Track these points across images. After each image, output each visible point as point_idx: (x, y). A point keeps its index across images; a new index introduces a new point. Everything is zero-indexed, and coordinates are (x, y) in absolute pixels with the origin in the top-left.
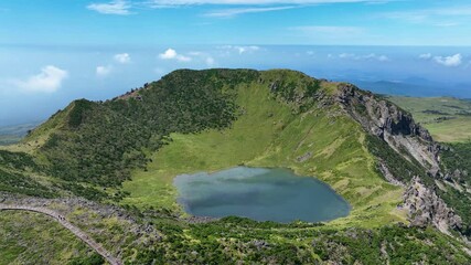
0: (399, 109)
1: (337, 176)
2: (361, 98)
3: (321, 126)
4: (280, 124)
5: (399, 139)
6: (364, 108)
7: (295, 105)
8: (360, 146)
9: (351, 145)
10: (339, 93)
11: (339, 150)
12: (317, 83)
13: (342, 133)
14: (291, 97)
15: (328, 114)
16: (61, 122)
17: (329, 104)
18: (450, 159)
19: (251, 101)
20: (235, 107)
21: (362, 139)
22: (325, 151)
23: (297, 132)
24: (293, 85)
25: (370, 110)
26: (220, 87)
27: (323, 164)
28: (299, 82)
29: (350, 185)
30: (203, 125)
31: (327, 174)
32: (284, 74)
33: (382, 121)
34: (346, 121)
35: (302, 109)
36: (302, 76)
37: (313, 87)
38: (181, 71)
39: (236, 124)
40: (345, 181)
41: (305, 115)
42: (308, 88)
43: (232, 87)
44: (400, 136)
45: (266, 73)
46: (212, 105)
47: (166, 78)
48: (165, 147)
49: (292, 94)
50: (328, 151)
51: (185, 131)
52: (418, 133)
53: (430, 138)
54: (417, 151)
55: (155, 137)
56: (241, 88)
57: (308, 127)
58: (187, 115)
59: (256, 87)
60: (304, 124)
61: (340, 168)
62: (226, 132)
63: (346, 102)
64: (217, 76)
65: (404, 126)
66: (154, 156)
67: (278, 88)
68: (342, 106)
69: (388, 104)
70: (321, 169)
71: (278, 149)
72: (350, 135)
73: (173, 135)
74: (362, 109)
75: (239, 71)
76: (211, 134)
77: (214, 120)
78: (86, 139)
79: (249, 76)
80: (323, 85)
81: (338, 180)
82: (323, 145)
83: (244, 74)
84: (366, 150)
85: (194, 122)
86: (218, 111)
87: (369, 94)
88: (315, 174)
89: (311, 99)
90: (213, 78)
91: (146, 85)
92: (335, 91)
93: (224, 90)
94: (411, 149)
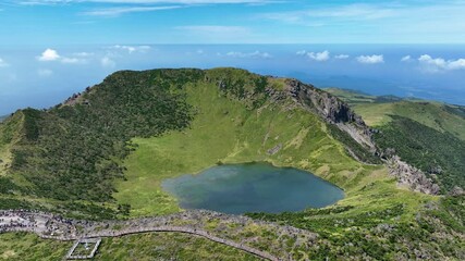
0: (338, 100)
1: (316, 164)
2: (306, 92)
3: (280, 119)
4: (240, 121)
5: (341, 126)
6: (310, 100)
7: (248, 101)
8: (324, 134)
9: (315, 134)
10: (289, 88)
11: (307, 140)
12: (264, 79)
13: (303, 124)
14: (242, 94)
15: (284, 108)
16: (18, 136)
17: (281, 98)
19: (199, 98)
20: (188, 107)
21: (324, 128)
22: (293, 142)
23: (257, 127)
24: (240, 82)
25: (314, 102)
26: (168, 87)
27: (296, 154)
28: (246, 79)
29: (332, 170)
30: (162, 128)
31: (304, 163)
32: (229, 72)
33: (326, 111)
34: (304, 113)
35: (255, 105)
36: (248, 73)
37: (261, 84)
38: (123, 72)
39: (193, 123)
40: (325, 168)
41: (259, 110)
42: (257, 84)
43: (180, 87)
44: (341, 123)
45: (211, 71)
46: (163, 106)
47: (109, 80)
48: (133, 155)
49: (242, 91)
50: (297, 141)
51: (146, 134)
52: (354, 120)
53: (363, 123)
54: (356, 135)
55: (118, 145)
56: (188, 87)
57: (267, 122)
58: (140, 118)
59: (203, 86)
60: (263, 119)
61: (315, 155)
62: (187, 131)
63: (297, 97)
64: (161, 76)
65: (343, 114)
66: (126, 163)
67: (226, 86)
68: (295, 100)
69: (329, 96)
70: (297, 159)
71: (246, 145)
72: (311, 123)
73: (135, 140)
74: (309, 103)
75: (183, 70)
77: (171, 121)
79: (195, 75)
80: (270, 81)
81: (317, 167)
82: (291, 135)
83: (188, 74)
84: (331, 138)
85: (151, 125)
86: (172, 112)
87: (312, 87)
88: (293, 164)
89: (262, 95)
90: (158, 78)
91: (88, 89)
92: (286, 87)
93: (172, 91)
94: (352, 134)
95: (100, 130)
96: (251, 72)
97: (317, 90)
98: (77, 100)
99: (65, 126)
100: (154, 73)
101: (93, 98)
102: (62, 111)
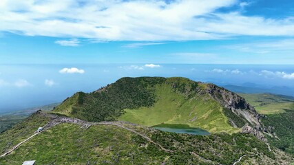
0: (238, 96)
1: (211, 127)
2: (219, 91)
3: (201, 104)
4: (180, 104)
5: (239, 111)
6: (221, 96)
7: (186, 95)
8: (220, 113)
9: (216, 112)
10: (208, 88)
11: (211, 115)
12: (196, 83)
13: (211, 107)
14: (183, 91)
15: (203, 99)
16: (75, 102)
17: (203, 94)
18: (265, 121)
19: (161, 92)
20: (155, 96)
21: (221, 110)
22: (203, 116)
23: (188, 108)
24: (184, 85)
25: (224, 97)
26: (146, 86)
27: (203, 122)
28: (187, 83)
29: (217, 130)
30: (139, 105)
31: (205, 126)
32: (179, 79)
33: (230, 102)
34: (213, 102)
35: (190, 97)
36: (188, 80)
37: (195, 86)
38: (125, 78)
39: (156, 104)
40: (215, 128)
41: (191, 99)
42: (193, 86)
43: (152, 86)
44: (240, 110)
45: (169, 79)
46: (143, 95)
47: (118, 81)
48: (123, 116)
49: (184, 90)
50: (205, 116)
51: (131, 108)
52: (248, 108)
53: (255, 111)
54: (249, 117)
55: (117, 111)
56: (157, 86)
57: (194, 105)
58: (131, 100)
59: (164, 86)
60: (192, 104)
61: (212, 123)
62: (152, 108)
63: (212, 92)
64: (144, 81)
65: (241, 104)
67: (176, 86)
68: (210, 95)
69: (233, 94)
70: (202, 124)
71: (180, 116)
72: (215, 107)
73: (125, 110)
74: (220, 96)
75: (155, 78)
76: (144, 109)
77: (145, 102)
78: (87, 111)
79: (161, 80)
80: (199, 84)
81: (211, 128)
82: (202, 113)
83: (158, 80)
84: (223, 115)
85: (135, 104)
86: (146, 98)
87: (223, 89)
88: (200, 127)
89: (194, 92)
90: (142, 81)
91: (108, 85)
92: (206, 87)
93: (148, 88)
94: (246, 116)
95: (110, 104)
96: (191, 79)
97: (226, 90)
98: (102, 90)
99: (95, 100)
100: (140, 79)
101: (110, 90)
102: (95, 94)
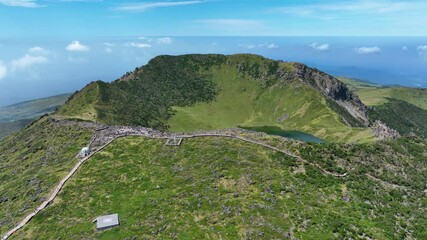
0: (338, 81)
1: (315, 128)
2: (310, 74)
3: (289, 95)
4: (255, 96)
5: (340, 102)
6: (314, 81)
8: (324, 106)
9: (316, 106)
10: (297, 70)
11: (310, 110)
12: (276, 63)
13: (307, 98)
14: (257, 75)
15: (291, 86)
16: (95, 99)
17: (290, 79)
18: (374, 116)
19: (221, 77)
20: (213, 85)
21: (324, 102)
22: (298, 112)
23: (269, 101)
24: (256, 66)
25: (318, 82)
26: (197, 69)
27: (299, 120)
28: (261, 63)
29: (328, 132)
30: (193, 100)
31: (306, 128)
32: (247, 57)
33: (328, 90)
34: (308, 90)
35: (268, 84)
36: (263, 59)
37: (273, 66)
38: (163, 57)
39: (218, 97)
40: (323, 130)
41: (272, 88)
42: (270, 67)
43: (207, 69)
45: (232, 57)
46: (194, 84)
47: (152, 62)
48: (174, 118)
49: (257, 73)
50: (301, 111)
51: (182, 104)
52: (351, 98)
53: (359, 102)
54: (353, 111)
55: (162, 110)
56: (214, 69)
57: (278, 96)
58: (177, 92)
59: (226, 68)
60: (274, 95)
61: (315, 122)
62: (213, 103)
63: (303, 78)
64: (193, 60)
65: (342, 93)
67: (245, 68)
68: (301, 80)
69: (331, 78)
70: (300, 124)
71: (260, 114)
72: (314, 98)
73: (174, 108)
74: (313, 82)
75: (210, 56)
76: (201, 106)
77: (200, 95)
79: (220, 59)
80: (280, 64)
81: (316, 130)
82: (296, 107)
83: (214, 58)
84: (329, 109)
85: (185, 97)
86: (201, 88)
87: (316, 71)
88: (297, 129)
89: (274, 76)
90: (190, 62)
91: (137, 69)
92: (293, 69)
93: (201, 72)
94: (349, 110)
96: (265, 57)
97: (321, 73)
98: (130, 77)
99: (124, 94)
100: (187, 57)
101: (141, 76)
102: (120, 84)
